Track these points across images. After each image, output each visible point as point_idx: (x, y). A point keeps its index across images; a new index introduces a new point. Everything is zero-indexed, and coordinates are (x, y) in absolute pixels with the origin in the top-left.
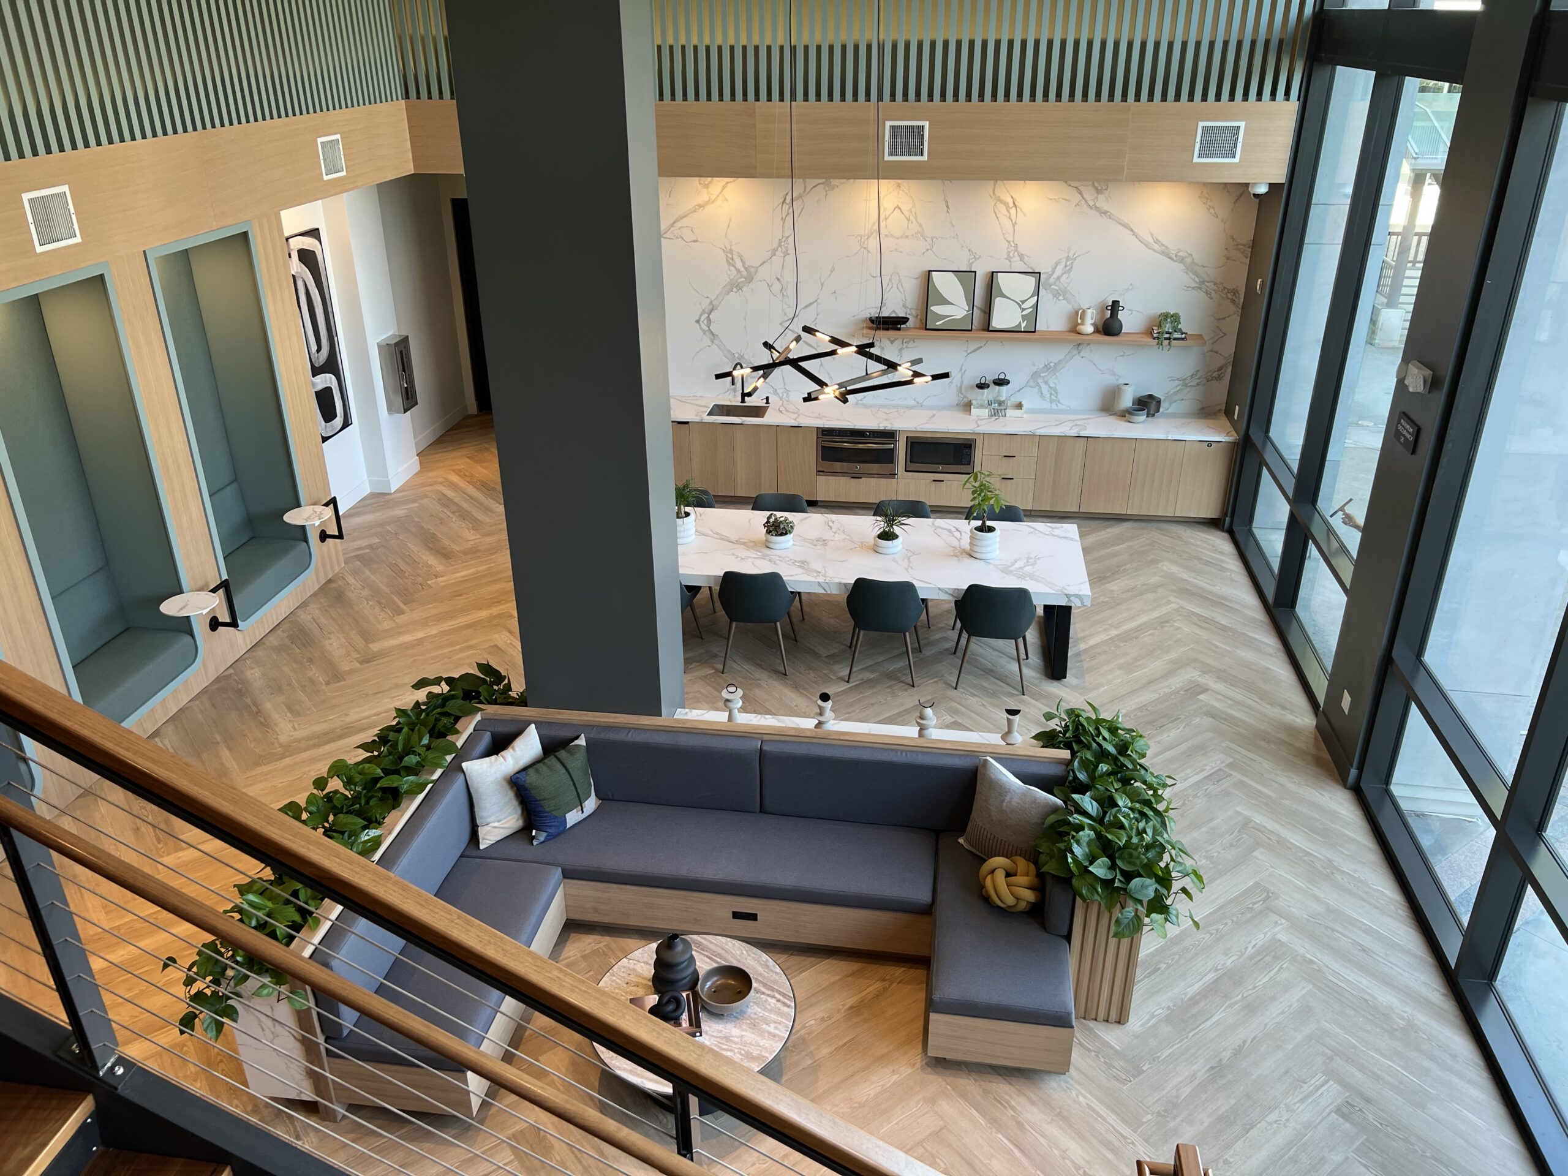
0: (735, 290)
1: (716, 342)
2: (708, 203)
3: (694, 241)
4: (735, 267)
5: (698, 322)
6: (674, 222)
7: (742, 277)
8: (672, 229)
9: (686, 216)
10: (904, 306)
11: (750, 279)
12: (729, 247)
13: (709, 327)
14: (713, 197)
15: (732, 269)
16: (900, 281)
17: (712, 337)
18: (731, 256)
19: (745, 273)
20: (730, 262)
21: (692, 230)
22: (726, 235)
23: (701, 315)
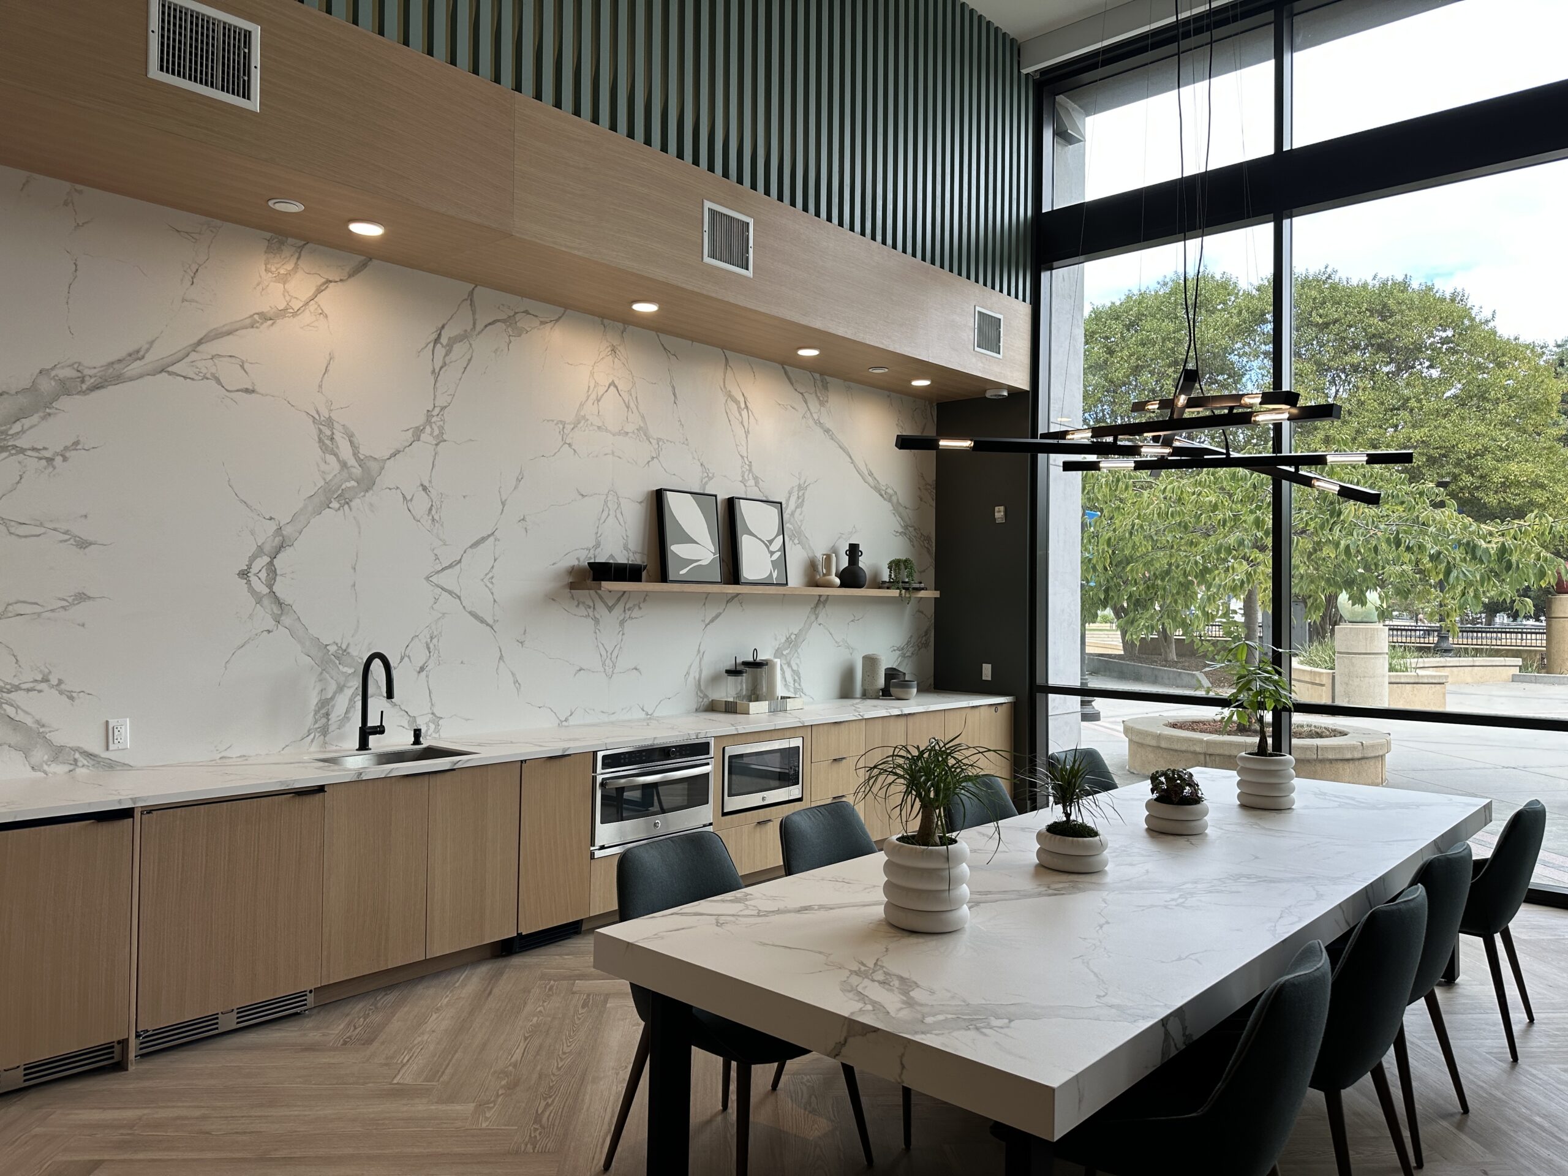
0: (335, 505)
1: (286, 620)
2: (283, 313)
3: (247, 391)
4: (336, 455)
5: (244, 574)
6: (200, 342)
7: (351, 478)
8: (193, 356)
9: (229, 333)
10: (626, 548)
11: (367, 483)
12: (325, 413)
13: (270, 586)
14: (296, 305)
15: (331, 459)
16: (619, 505)
17: (277, 611)
18: (328, 433)
19: (357, 471)
20: (327, 445)
21: (242, 367)
22: (320, 386)
23: (253, 559)
